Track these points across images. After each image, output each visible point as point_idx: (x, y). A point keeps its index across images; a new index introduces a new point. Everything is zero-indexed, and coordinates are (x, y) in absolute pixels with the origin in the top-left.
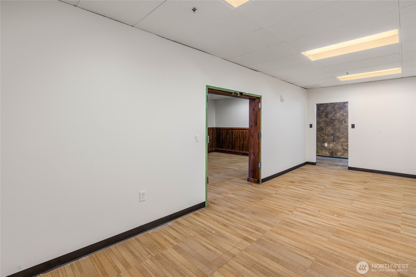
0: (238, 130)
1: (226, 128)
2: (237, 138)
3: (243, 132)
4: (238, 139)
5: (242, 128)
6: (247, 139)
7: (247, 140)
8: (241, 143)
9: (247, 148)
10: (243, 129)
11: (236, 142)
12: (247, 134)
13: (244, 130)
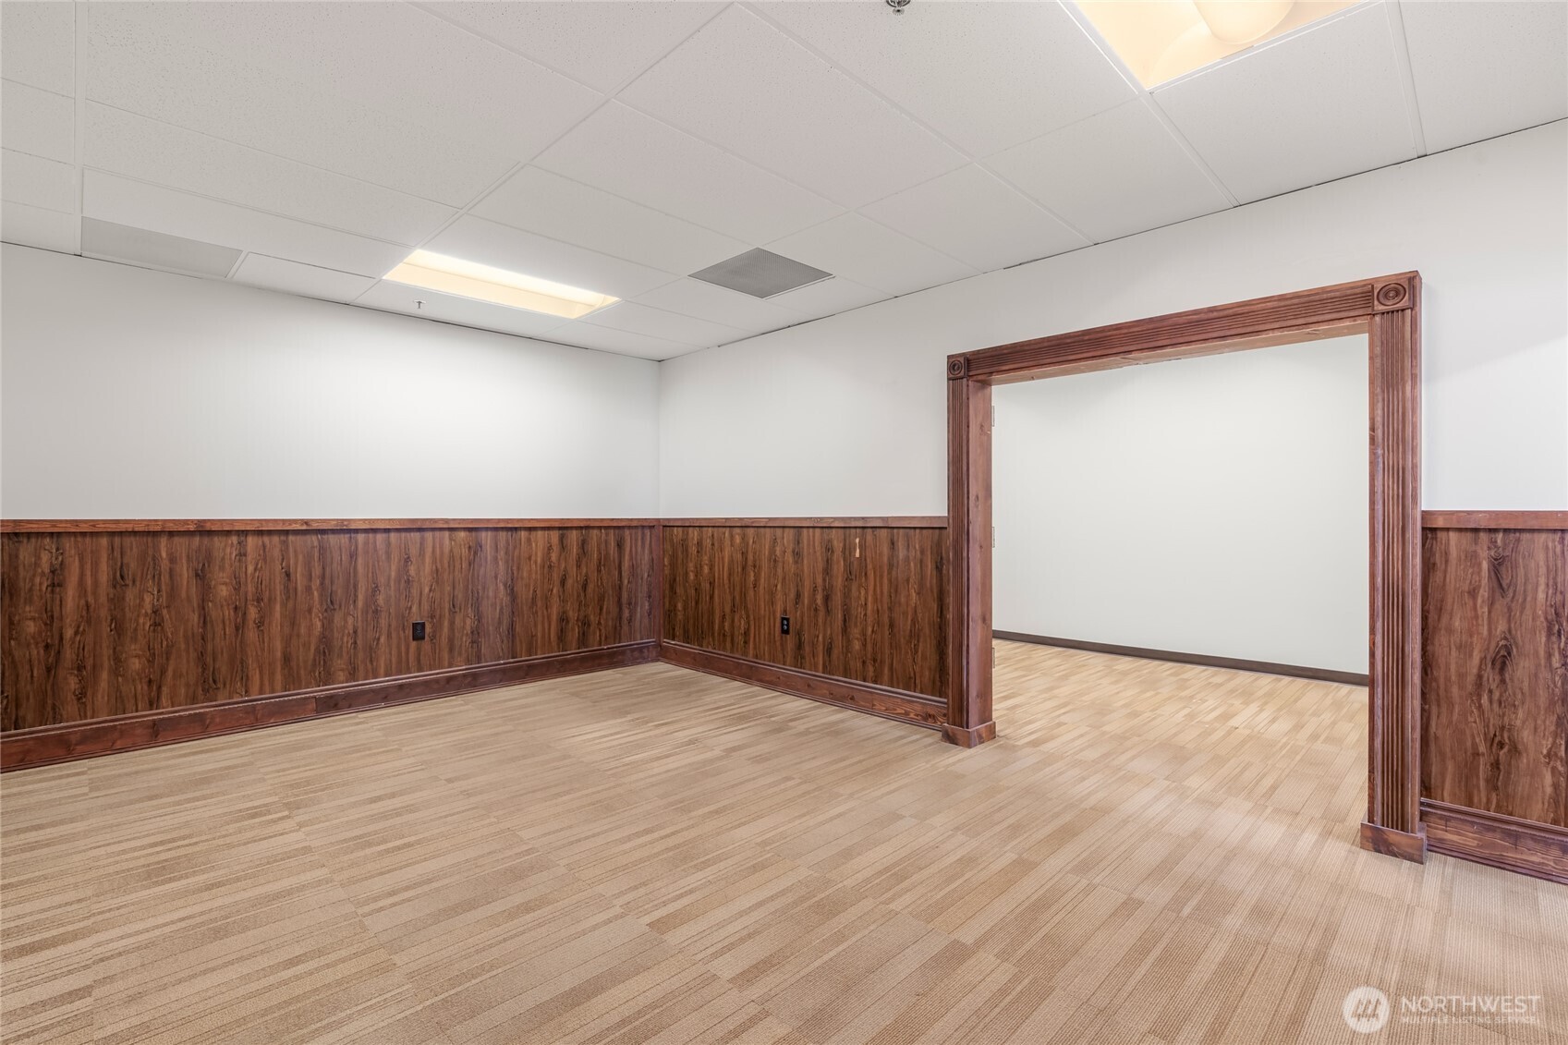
0: (276, 539)
1: (122, 527)
2: (259, 600)
3: (323, 550)
4: (278, 607)
5: (315, 526)
6: (361, 597)
7: (360, 604)
8: (310, 628)
9: (361, 655)
10: (323, 532)
11: (251, 634)
12: (360, 561)
13: (332, 539)
